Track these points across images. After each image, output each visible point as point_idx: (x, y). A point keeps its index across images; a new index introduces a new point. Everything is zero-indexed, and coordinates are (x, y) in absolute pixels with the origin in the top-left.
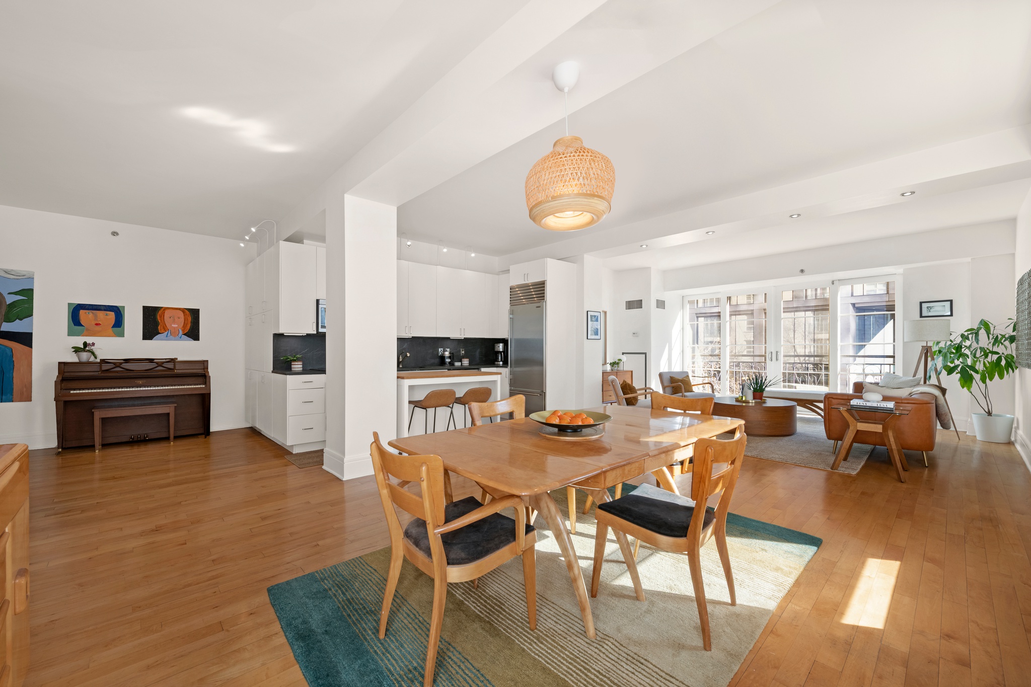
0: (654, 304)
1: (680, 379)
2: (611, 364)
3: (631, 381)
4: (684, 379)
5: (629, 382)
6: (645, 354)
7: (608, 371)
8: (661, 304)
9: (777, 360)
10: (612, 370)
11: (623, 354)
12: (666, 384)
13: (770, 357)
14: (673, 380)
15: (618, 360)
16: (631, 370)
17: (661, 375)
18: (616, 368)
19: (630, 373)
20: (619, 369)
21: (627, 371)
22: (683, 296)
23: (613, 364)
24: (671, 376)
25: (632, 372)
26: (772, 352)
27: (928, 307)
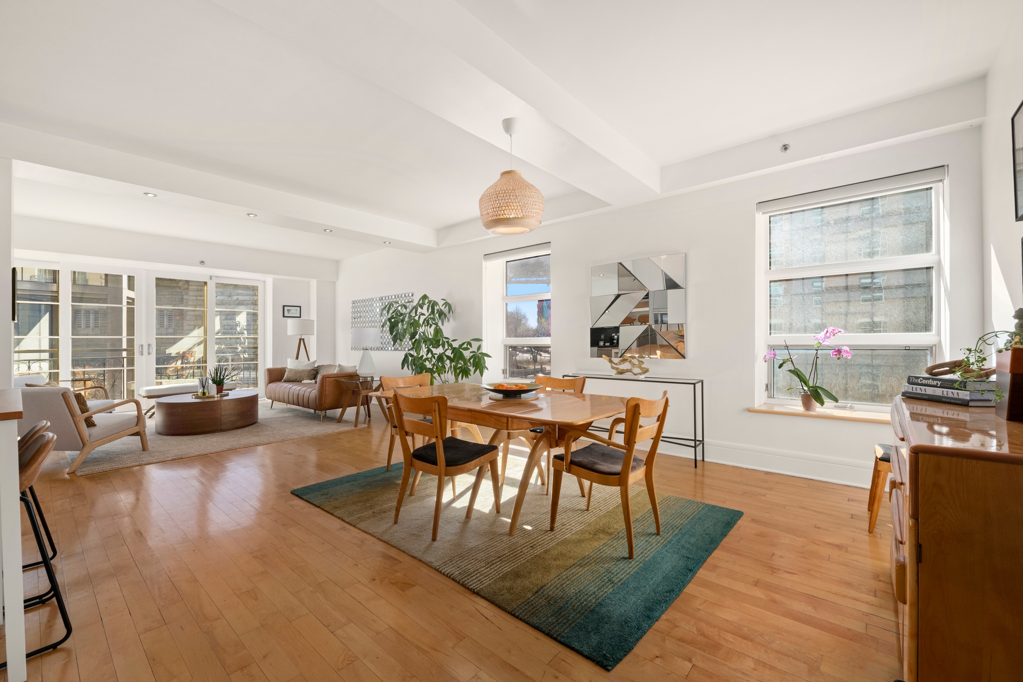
9: (149, 353)
13: (140, 350)
26: (142, 345)
27: (288, 310)
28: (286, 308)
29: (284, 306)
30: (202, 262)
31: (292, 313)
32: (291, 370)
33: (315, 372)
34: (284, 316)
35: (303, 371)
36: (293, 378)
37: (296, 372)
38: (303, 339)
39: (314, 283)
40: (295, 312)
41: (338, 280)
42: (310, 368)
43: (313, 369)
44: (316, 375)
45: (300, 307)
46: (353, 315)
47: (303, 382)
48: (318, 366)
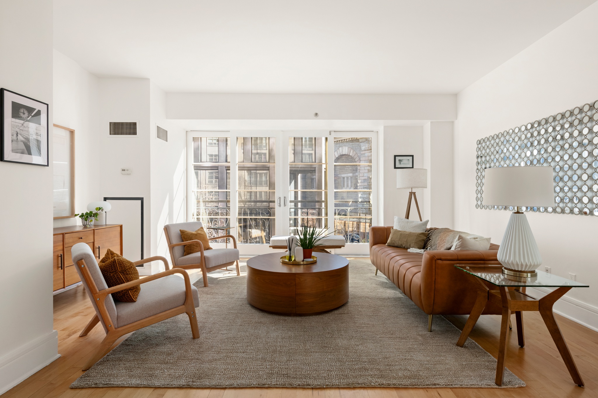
0: (153, 132)
1: (194, 232)
2: (82, 216)
3: (119, 247)
4: (199, 232)
5: (117, 251)
6: (142, 199)
7: (78, 229)
8: (162, 134)
9: (285, 205)
10: (85, 226)
11: (105, 199)
12: (175, 240)
13: (279, 202)
14: (184, 236)
15: (97, 209)
16: (120, 224)
17: (167, 229)
18: (93, 223)
19: (119, 229)
20: (99, 223)
21: (113, 227)
22: (187, 132)
23: (86, 217)
24: (182, 229)
25: (121, 227)
26: (280, 198)
27: (399, 160)
28: (397, 158)
29: (395, 156)
30: (316, 114)
31: (404, 164)
32: (396, 231)
33: (425, 238)
34: (395, 168)
35: (410, 235)
36: (398, 243)
37: (402, 235)
38: (414, 193)
39: (427, 125)
40: (407, 162)
41: (456, 119)
42: (420, 231)
43: (422, 234)
44: (428, 241)
45: (413, 156)
46: (479, 153)
47: (409, 250)
48: (431, 229)
